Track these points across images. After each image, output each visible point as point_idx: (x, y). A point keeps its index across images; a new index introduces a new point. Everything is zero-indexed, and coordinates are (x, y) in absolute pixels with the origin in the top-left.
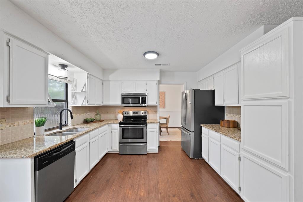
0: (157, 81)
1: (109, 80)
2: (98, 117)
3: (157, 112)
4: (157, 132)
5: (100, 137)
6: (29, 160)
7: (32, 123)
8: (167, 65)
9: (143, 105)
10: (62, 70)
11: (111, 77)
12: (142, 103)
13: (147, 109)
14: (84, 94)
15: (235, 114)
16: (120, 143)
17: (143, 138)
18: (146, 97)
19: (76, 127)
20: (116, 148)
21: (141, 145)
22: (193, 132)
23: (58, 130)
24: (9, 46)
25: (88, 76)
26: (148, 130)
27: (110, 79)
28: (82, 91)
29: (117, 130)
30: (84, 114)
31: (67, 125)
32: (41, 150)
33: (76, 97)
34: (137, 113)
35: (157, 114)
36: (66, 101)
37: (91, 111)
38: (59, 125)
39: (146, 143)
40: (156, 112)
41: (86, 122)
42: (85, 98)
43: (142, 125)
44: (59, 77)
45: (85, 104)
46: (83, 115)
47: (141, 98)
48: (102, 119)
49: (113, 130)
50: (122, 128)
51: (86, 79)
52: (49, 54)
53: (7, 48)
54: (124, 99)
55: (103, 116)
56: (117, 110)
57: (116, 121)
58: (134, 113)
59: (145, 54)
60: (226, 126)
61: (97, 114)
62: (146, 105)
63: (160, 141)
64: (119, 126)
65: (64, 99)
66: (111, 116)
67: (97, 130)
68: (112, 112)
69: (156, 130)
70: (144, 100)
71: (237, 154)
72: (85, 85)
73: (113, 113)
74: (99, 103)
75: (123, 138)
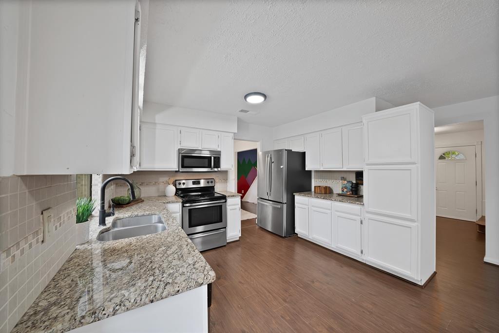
0: (233, 134)
1: (155, 124)
3: (227, 179)
4: (240, 210)
9: (216, 169)
11: (159, 118)
12: (214, 167)
13: (214, 176)
15: (327, 179)
17: (222, 222)
18: (219, 157)
22: (286, 203)
26: (228, 208)
27: (157, 120)
29: (178, 214)
34: (199, 183)
39: (226, 228)
43: (217, 202)
47: (213, 158)
50: (189, 209)
54: (185, 158)
57: (164, 198)
58: (194, 183)
60: (323, 193)
62: (219, 169)
68: (150, 183)
69: (238, 206)
70: (217, 164)
71: (358, 218)
73: (154, 184)
75: (190, 226)
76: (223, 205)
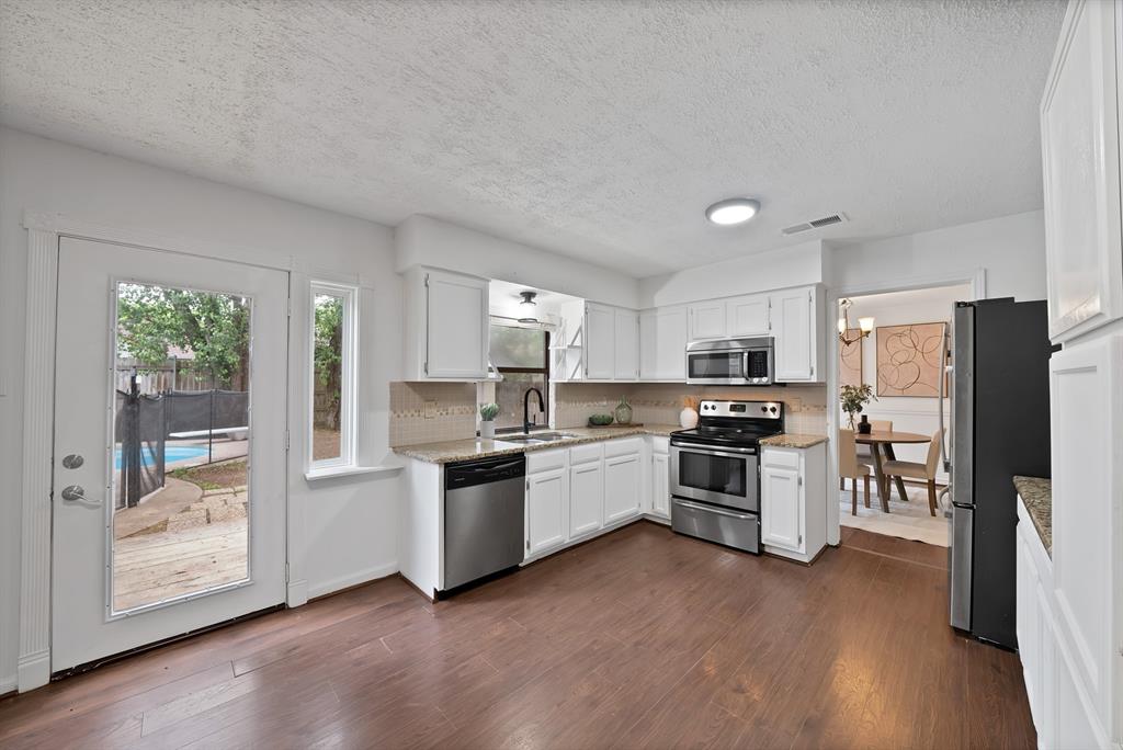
0: (814, 289)
1: (655, 309)
2: (623, 415)
3: (825, 407)
4: (800, 483)
5: (607, 466)
6: (437, 467)
7: (474, 412)
8: (836, 219)
9: (756, 380)
10: (527, 304)
11: (659, 299)
12: (753, 375)
13: (784, 396)
14: (577, 353)
16: (675, 496)
18: (765, 353)
19: (560, 432)
20: (662, 510)
21: (739, 518)
22: (969, 506)
23: (522, 434)
24: (427, 285)
25: (586, 309)
26: (766, 472)
27: (657, 304)
28: (571, 346)
29: (666, 456)
30: (590, 403)
31: (547, 427)
32: (453, 457)
33: (564, 361)
34: (744, 408)
35: (825, 414)
36: (546, 371)
37: (611, 397)
38: (523, 425)
39: (758, 513)
40: (821, 407)
41: (593, 423)
42: (581, 362)
43: (743, 449)
44: (520, 321)
45: (579, 377)
46: (585, 405)
47: (746, 354)
48: (635, 420)
49: (656, 455)
50: (680, 452)
51: (583, 314)
52: (488, 281)
53: (424, 288)
54: (694, 361)
55: (639, 413)
56: (683, 398)
58: (733, 408)
59: (709, 210)
61: (621, 406)
62: (765, 380)
63: (841, 526)
64: (672, 445)
65: (542, 366)
66: (663, 414)
67: (598, 445)
69: (796, 472)
70: (759, 364)
72: (580, 329)
74: (627, 375)
75: (682, 483)
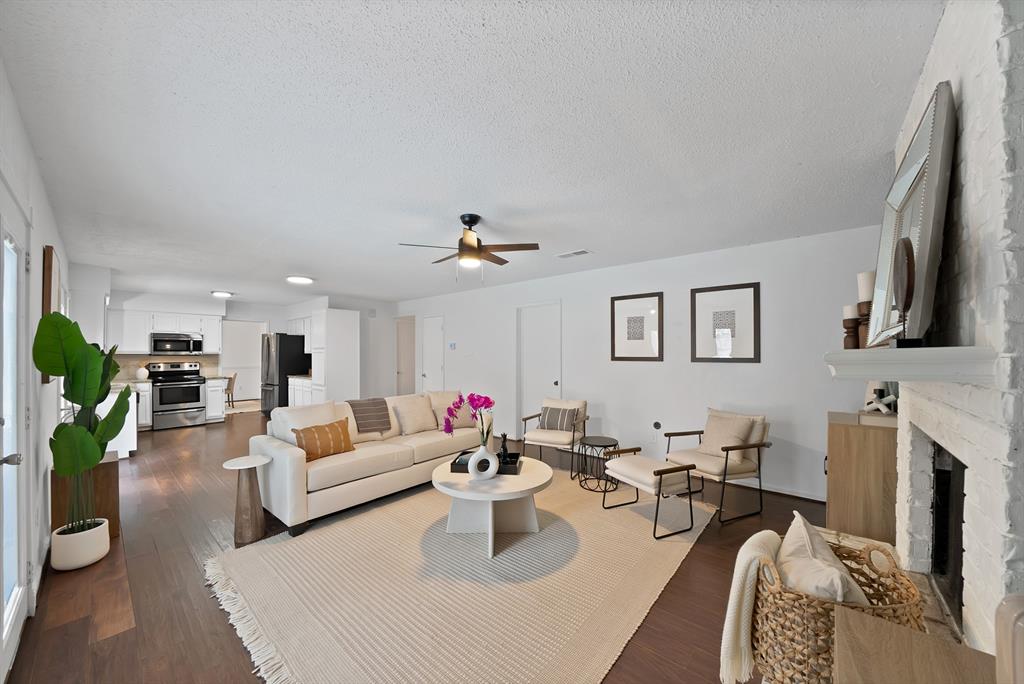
0: (221, 317)
3: (218, 364)
4: (223, 391)
9: (196, 353)
12: (194, 350)
13: (201, 360)
16: (154, 412)
17: (199, 401)
18: (201, 341)
20: (146, 421)
21: (195, 412)
22: (277, 386)
26: (208, 389)
27: (125, 307)
29: (148, 393)
34: (179, 366)
39: (205, 407)
40: (216, 363)
43: (194, 382)
47: (192, 341)
50: (158, 388)
54: (158, 342)
56: (137, 362)
58: (172, 366)
62: (200, 352)
64: (154, 386)
69: (221, 388)
70: (198, 345)
75: (161, 404)
76: (202, 387)
